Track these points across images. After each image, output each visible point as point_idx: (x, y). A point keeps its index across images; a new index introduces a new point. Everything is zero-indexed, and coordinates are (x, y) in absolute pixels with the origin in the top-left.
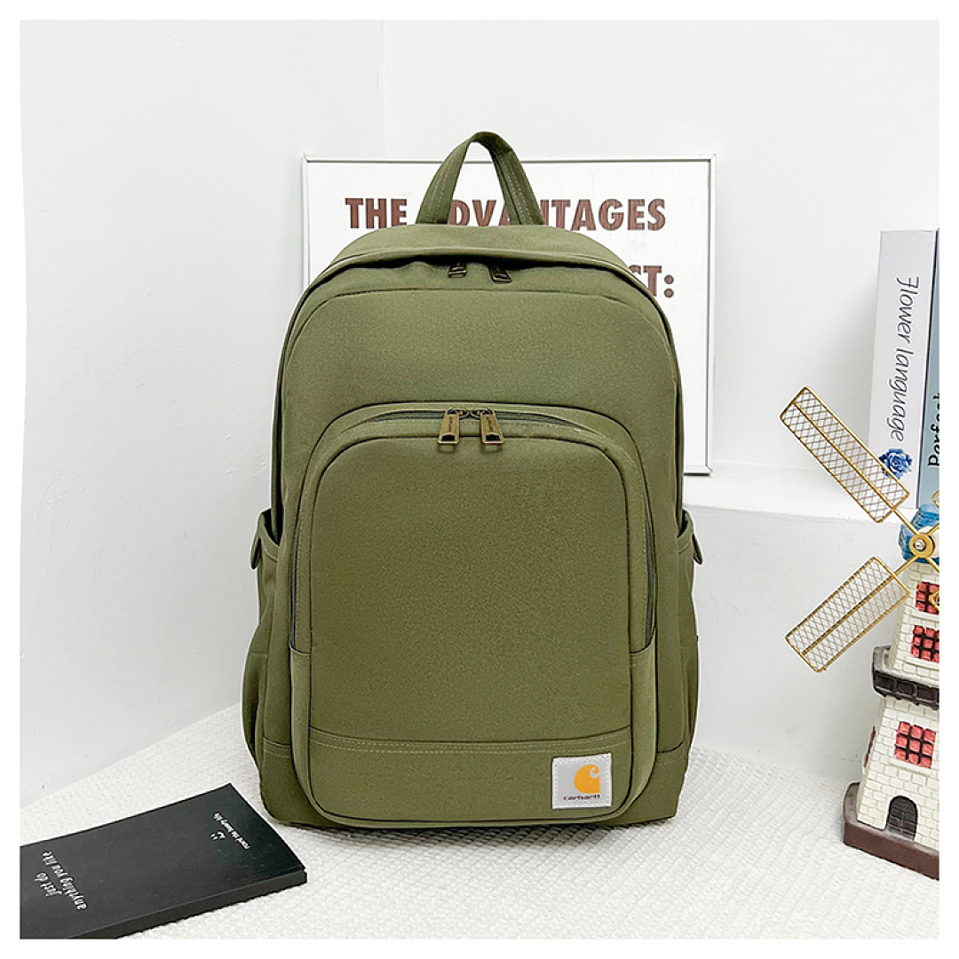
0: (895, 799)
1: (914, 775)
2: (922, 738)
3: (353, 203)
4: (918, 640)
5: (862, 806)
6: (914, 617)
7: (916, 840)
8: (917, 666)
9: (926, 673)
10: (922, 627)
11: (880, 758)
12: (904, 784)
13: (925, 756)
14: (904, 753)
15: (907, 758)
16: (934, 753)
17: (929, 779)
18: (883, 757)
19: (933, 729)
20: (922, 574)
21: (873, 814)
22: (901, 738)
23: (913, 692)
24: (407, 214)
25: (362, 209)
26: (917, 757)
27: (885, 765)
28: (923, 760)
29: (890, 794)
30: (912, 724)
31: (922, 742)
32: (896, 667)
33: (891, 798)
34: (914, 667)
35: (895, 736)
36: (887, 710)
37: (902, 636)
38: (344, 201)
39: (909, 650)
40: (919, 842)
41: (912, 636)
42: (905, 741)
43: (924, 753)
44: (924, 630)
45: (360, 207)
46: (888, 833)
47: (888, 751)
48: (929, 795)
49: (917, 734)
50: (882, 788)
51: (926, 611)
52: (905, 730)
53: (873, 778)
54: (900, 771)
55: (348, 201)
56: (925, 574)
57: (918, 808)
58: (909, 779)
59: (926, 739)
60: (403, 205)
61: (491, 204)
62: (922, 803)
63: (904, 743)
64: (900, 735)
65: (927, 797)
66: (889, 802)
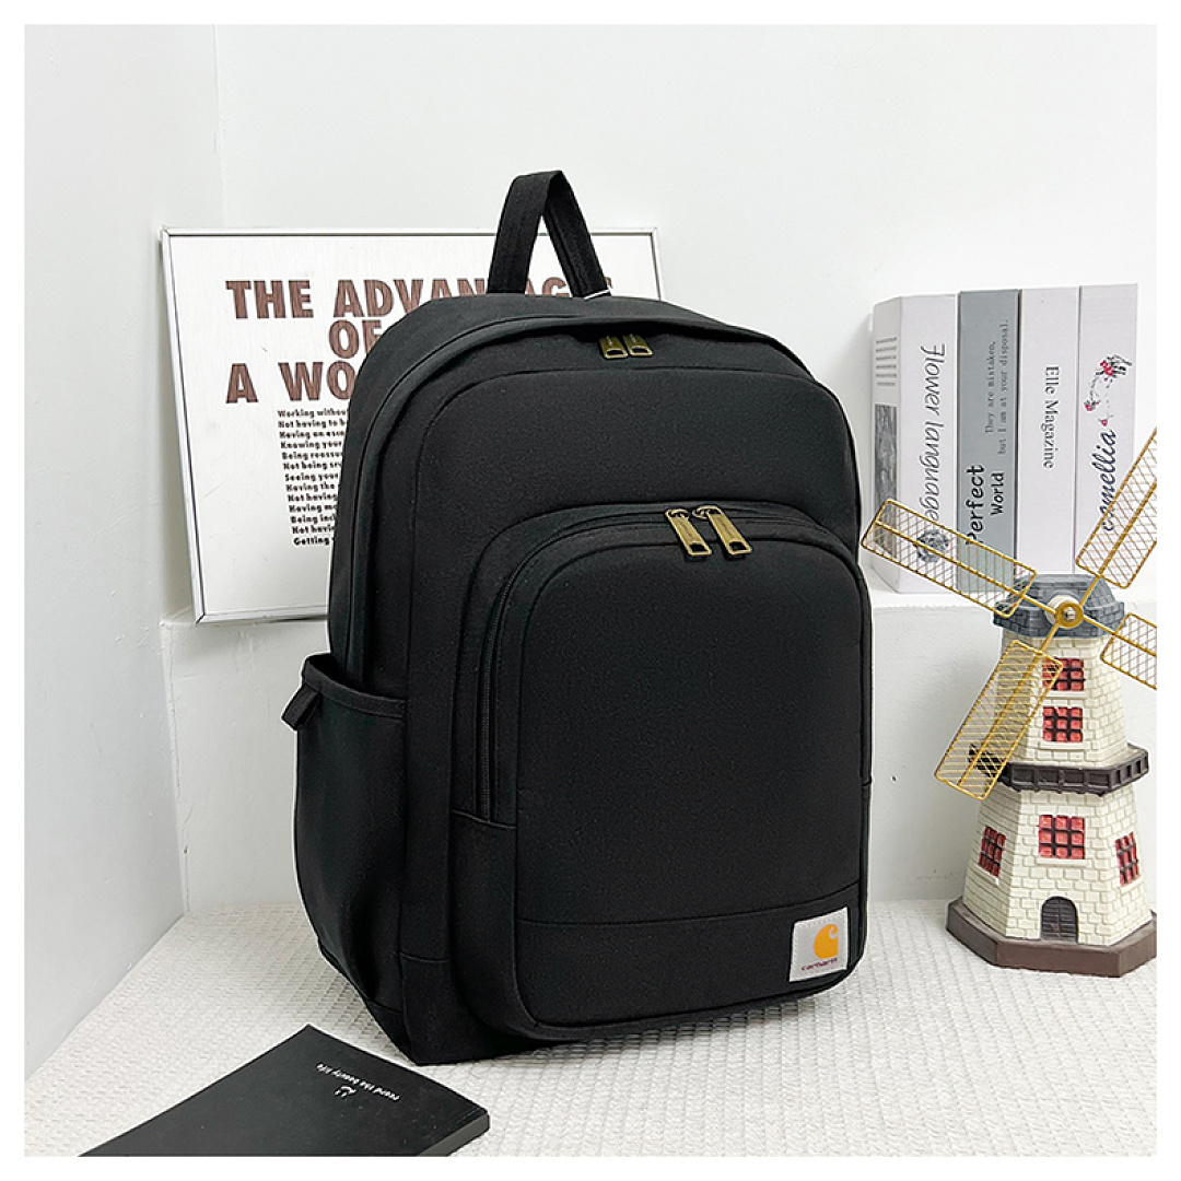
0: (1048, 901)
1: (1066, 869)
2: (1070, 827)
3: (238, 288)
5: (1009, 920)
6: (1043, 697)
7: (1080, 941)
8: (1052, 751)
9: (1064, 756)
10: (1053, 708)
11: (1023, 861)
12: (1056, 883)
13: (1074, 847)
14: (1050, 849)
15: (1054, 853)
16: (1086, 841)
17: (1085, 871)
18: (1026, 859)
19: (1079, 815)
21: (1023, 924)
22: (1043, 834)
23: (1058, 778)
24: (312, 298)
25: (250, 295)
26: (1065, 850)
27: (1030, 867)
28: (1073, 851)
29: (1040, 896)
30: (1055, 816)
31: (1069, 833)
32: (1028, 756)
33: (1042, 903)
34: (1050, 753)
35: (1037, 833)
36: (1023, 806)
37: (1031, 722)
38: (224, 285)
39: (1042, 735)
40: (1084, 941)
41: (1042, 719)
42: (1049, 836)
43: (1074, 843)
44: (1055, 711)
45: (247, 292)
46: (1045, 942)
47: (1032, 851)
48: (1088, 888)
49: (1062, 825)
50: (1030, 893)
52: (1047, 824)
53: (1019, 884)
54: (1050, 870)
55: (229, 285)
57: (1077, 905)
58: (1061, 876)
59: (1073, 828)
60: (305, 287)
61: (417, 284)
62: (1082, 899)
63: (1048, 838)
64: (1043, 830)
65: (1084, 891)
66: (1040, 907)
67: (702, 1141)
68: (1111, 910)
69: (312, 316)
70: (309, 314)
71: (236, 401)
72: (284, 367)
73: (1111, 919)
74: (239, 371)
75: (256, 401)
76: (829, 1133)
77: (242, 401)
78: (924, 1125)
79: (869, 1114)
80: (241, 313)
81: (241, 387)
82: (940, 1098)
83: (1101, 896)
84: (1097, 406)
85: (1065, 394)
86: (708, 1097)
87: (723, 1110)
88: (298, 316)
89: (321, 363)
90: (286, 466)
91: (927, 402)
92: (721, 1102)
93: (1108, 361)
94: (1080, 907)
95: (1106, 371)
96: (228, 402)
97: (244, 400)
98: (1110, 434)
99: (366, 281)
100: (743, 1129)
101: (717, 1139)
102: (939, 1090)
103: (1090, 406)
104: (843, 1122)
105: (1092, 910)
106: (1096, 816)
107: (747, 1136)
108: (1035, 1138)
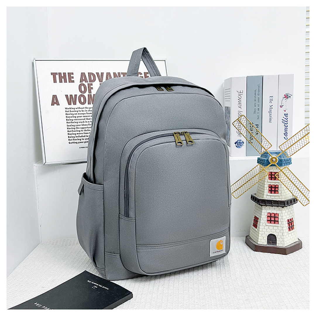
0: (269, 235)
1: (274, 227)
2: (275, 216)
3: (54, 74)
4: (270, 189)
5: (259, 240)
6: (268, 182)
7: (277, 245)
8: (271, 196)
9: (274, 197)
10: (271, 185)
11: (263, 224)
12: (271, 230)
13: (276, 221)
14: (270, 222)
15: (271, 223)
16: (279, 220)
17: (279, 227)
19: (277, 213)
20: (269, 170)
21: (263, 241)
23: (272, 203)
24: (74, 78)
25: (57, 76)
26: (274, 222)
27: (265, 226)
29: (267, 234)
30: (271, 213)
31: (275, 217)
32: (264, 197)
34: (270, 196)
35: (266, 217)
36: (263, 210)
37: (265, 188)
38: (50, 74)
39: (268, 192)
40: (278, 245)
41: (268, 188)
42: (269, 218)
43: (276, 220)
44: (271, 186)
45: (56, 76)
46: (268, 246)
47: (265, 222)
48: (279, 232)
49: (273, 215)
50: (264, 233)
51: (272, 180)
52: (269, 215)
53: (261, 231)
54: (270, 227)
55: (52, 74)
56: (271, 169)
57: (276, 236)
58: (272, 228)
59: (276, 216)
60: (72, 74)
61: (102, 74)
62: (278, 235)
63: (269, 219)
64: (268, 217)
65: (278, 233)
66: (267, 237)
67: (178, 293)
68: (285, 237)
69: (74, 82)
70: (73, 82)
71: (54, 105)
72: (67, 96)
73: (285, 240)
74: (55, 97)
75: (59, 105)
76: (211, 292)
77: (55, 105)
78: (235, 290)
79: (221, 287)
80: (55, 81)
81: (55, 101)
82: (239, 284)
83: (282, 234)
84: (283, 107)
85: (275, 103)
86: (180, 283)
87: (184, 286)
88: (70, 82)
89: (76, 95)
90: (67, 122)
91: (238, 105)
92: (183, 284)
93: (286, 95)
94: (277, 236)
95: (285, 97)
96: (52, 105)
97: (56, 105)
98: (286, 114)
99: (88, 73)
100: (189, 290)
101: (182, 292)
102: (239, 282)
103: (281, 107)
104: (214, 289)
105: (280, 238)
106: (282, 213)
107: (190, 292)
108: (263, 293)
